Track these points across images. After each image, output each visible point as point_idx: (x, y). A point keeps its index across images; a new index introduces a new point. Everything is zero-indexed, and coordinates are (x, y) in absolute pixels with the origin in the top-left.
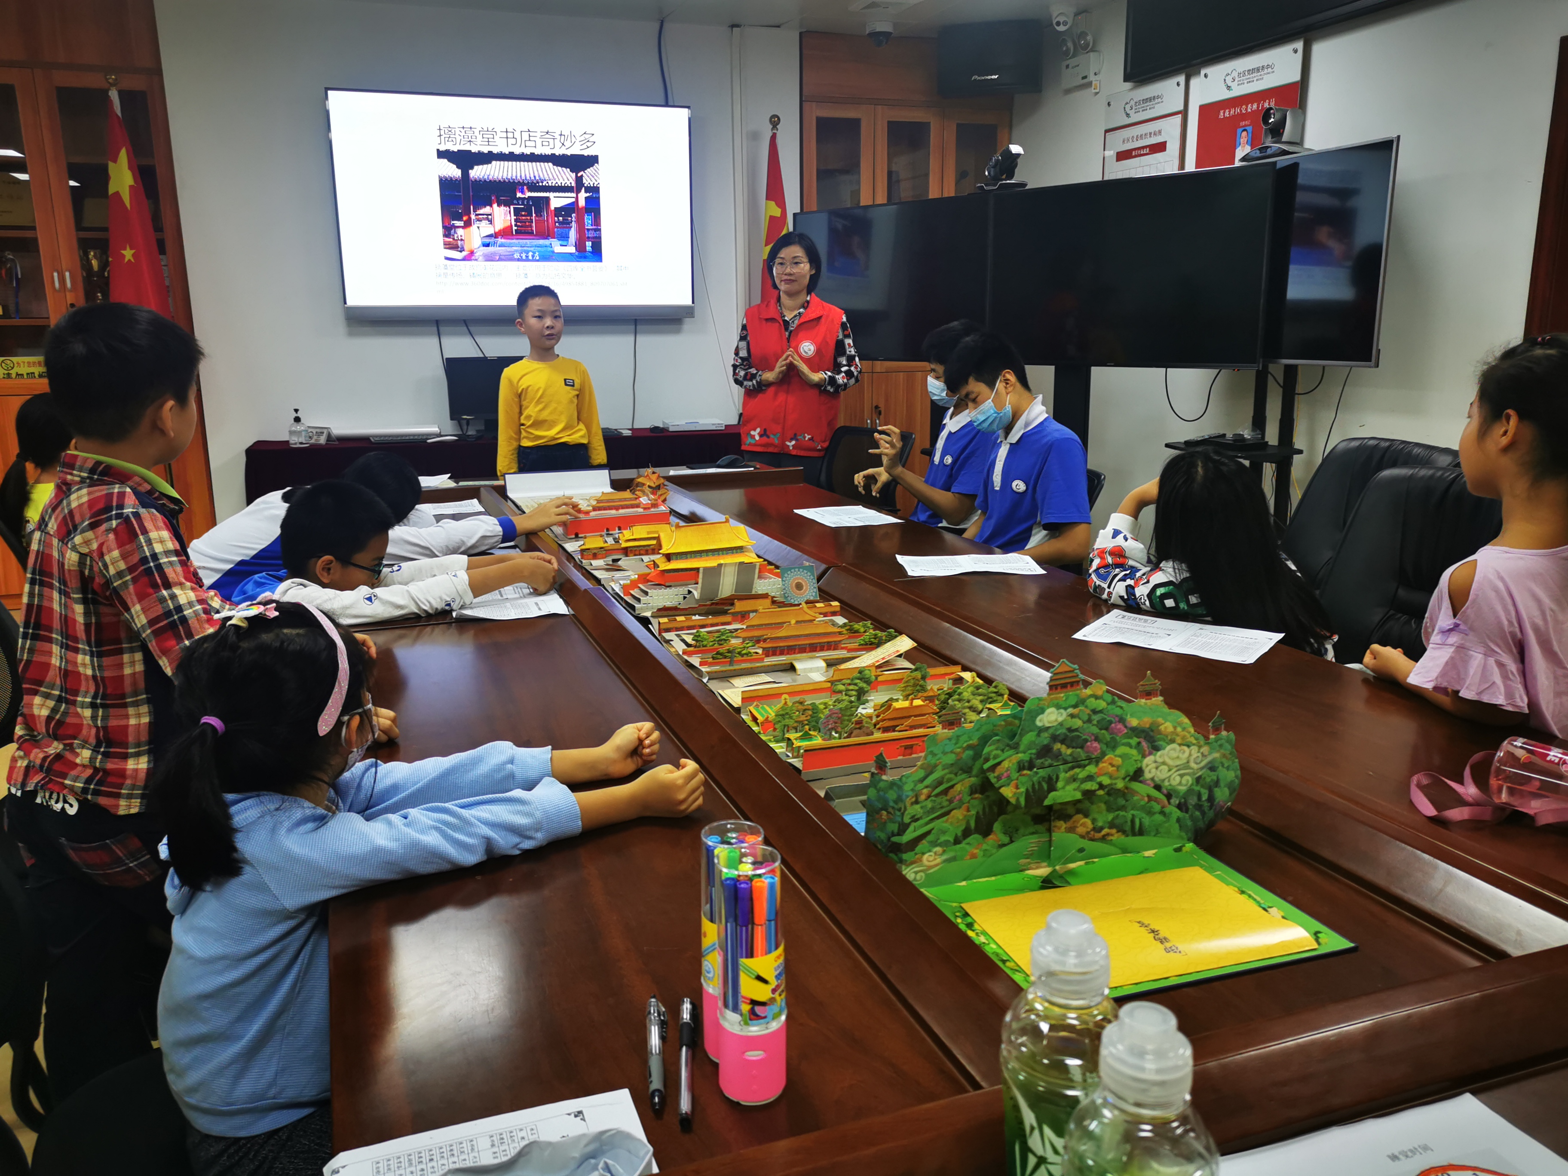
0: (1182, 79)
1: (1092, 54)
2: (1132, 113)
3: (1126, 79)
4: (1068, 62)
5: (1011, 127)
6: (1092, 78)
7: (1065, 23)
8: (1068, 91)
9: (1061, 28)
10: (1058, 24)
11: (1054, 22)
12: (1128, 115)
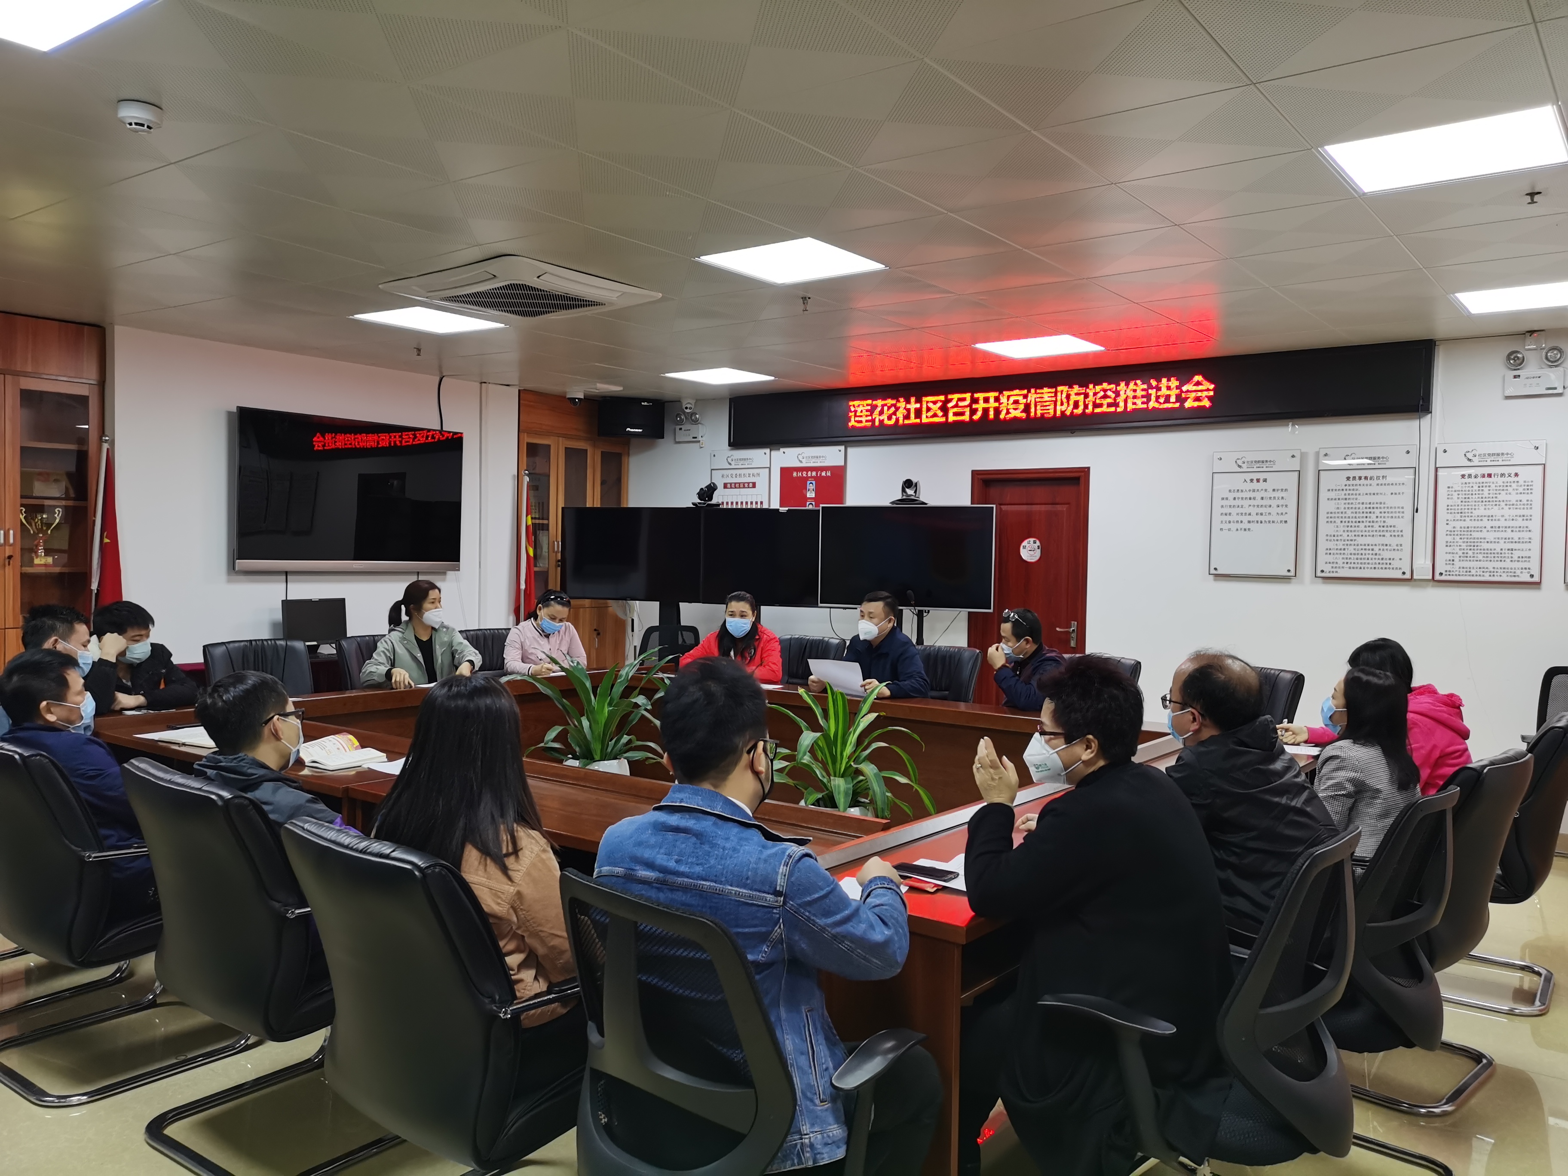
0: (767, 451)
1: (700, 425)
2: (733, 463)
3: (730, 444)
4: (683, 427)
5: (628, 455)
6: (700, 439)
7: (690, 408)
8: (679, 442)
9: (688, 411)
10: (686, 408)
11: (684, 407)
12: (730, 464)
